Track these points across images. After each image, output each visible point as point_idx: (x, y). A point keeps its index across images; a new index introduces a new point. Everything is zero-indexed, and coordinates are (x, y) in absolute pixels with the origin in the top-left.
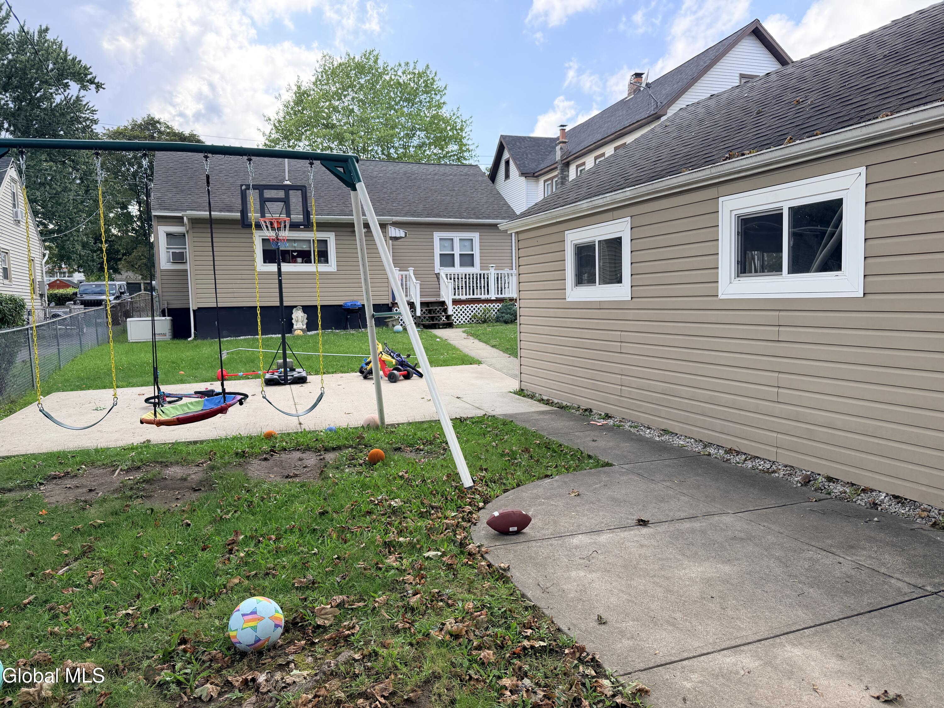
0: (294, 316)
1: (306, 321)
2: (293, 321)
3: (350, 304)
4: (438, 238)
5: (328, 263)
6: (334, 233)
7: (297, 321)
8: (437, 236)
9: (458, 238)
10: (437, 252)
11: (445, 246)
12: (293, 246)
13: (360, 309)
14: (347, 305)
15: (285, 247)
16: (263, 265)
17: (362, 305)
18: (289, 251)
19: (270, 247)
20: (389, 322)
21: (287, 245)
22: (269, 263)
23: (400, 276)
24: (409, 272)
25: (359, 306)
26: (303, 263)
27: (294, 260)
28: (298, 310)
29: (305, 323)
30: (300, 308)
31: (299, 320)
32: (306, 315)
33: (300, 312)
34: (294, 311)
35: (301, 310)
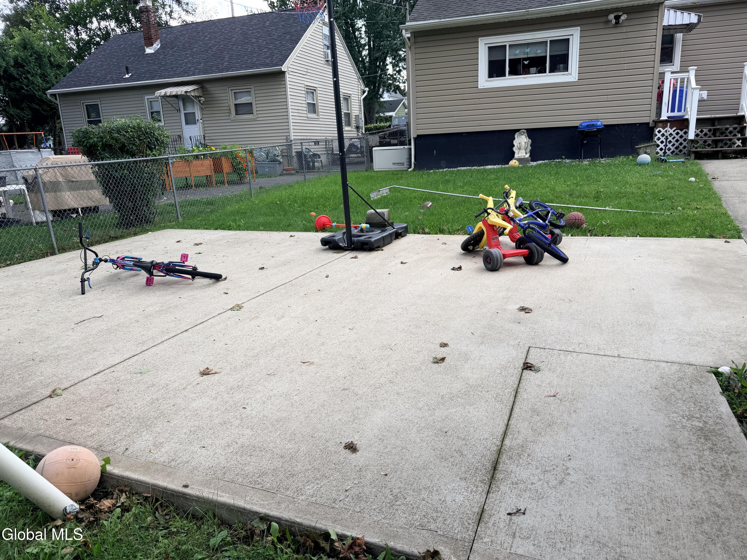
0: (516, 143)
1: (529, 148)
2: (515, 149)
3: (586, 125)
6: (579, 29)
7: (520, 149)
12: (525, 53)
13: (600, 131)
14: (582, 126)
15: (516, 55)
16: (487, 81)
17: (604, 125)
18: (520, 59)
19: (497, 57)
20: (640, 148)
21: (518, 52)
22: (496, 77)
23: (672, 81)
24: (687, 74)
25: (599, 126)
26: (536, 73)
27: (526, 71)
28: (522, 135)
29: (529, 150)
30: (524, 133)
31: (522, 148)
32: (530, 140)
33: (523, 137)
34: (516, 136)
35: (526, 134)
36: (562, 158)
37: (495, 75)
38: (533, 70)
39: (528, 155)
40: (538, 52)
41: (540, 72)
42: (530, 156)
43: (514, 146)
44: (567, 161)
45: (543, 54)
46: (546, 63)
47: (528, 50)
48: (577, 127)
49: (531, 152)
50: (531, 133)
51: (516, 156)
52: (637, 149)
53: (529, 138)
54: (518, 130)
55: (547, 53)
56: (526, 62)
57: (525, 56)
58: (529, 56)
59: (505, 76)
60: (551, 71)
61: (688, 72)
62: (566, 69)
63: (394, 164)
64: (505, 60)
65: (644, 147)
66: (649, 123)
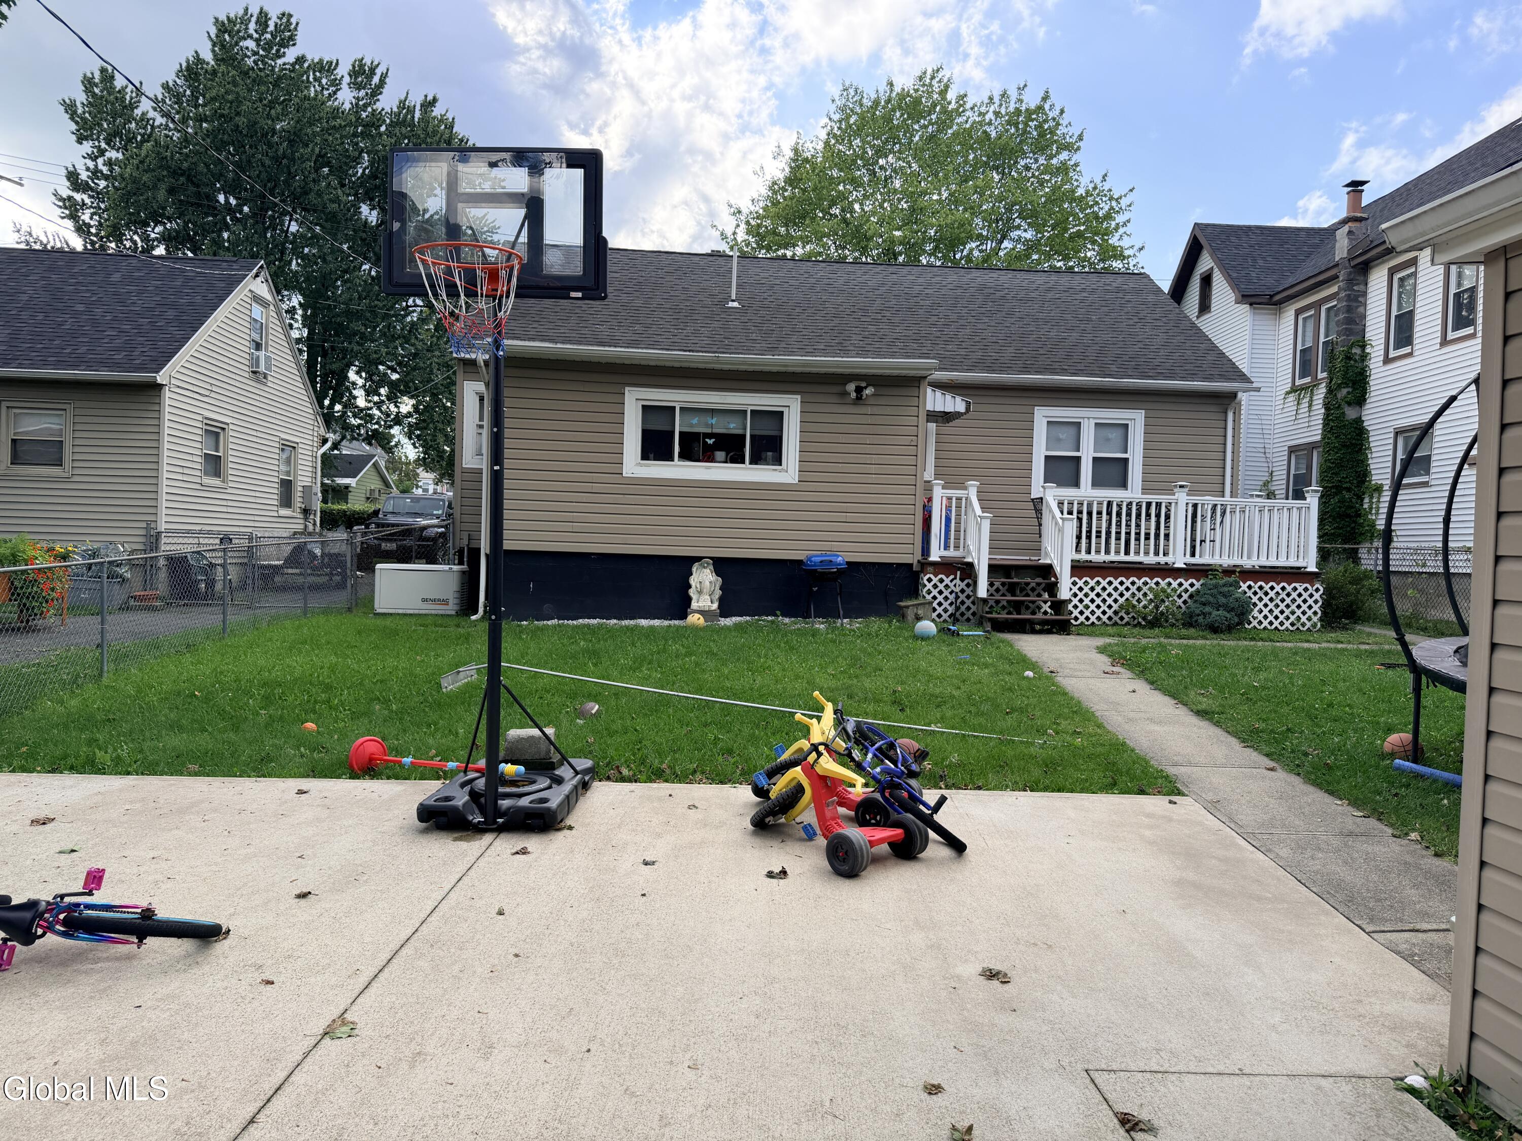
0: (694, 581)
1: (718, 593)
2: (692, 592)
3: (819, 559)
4: (1045, 421)
5: (781, 465)
6: (799, 397)
7: (700, 592)
8: (1042, 415)
9: (1093, 422)
10: (1040, 451)
11: (1059, 440)
12: (707, 425)
13: (841, 572)
14: (811, 562)
15: (692, 426)
16: (639, 464)
17: (848, 563)
18: (698, 434)
19: (659, 425)
20: (907, 607)
21: (695, 421)
22: (655, 460)
23: (944, 499)
24: (966, 492)
25: (840, 564)
26: (726, 462)
27: (708, 456)
28: (705, 567)
29: (717, 597)
30: (708, 564)
31: (705, 590)
32: (720, 579)
33: (707, 571)
34: (694, 569)
35: (712, 567)
36: (775, 615)
37: (652, 456)
38: (720, 455)
39: (715, 606)
40: (732, 427)
41: (734, 460)
42: (719, 607)
43: (690, 587)
44: (787, 620)
45: (739, 432)
46: (744, 446)
47: (714, 421)
48: (800, 562)
49: (721, 600)
50: (721, 565)
51: (694, 605)
52: (901, 608)
53: (718, 575)
54: (698, 559)
55: (745, 429)
56: (710, 441)
57: (709, 431)
58: (716, 430)
59: (673, 460)
60: (754, 461)
61: (965, 488)
62: (778, 461)
63: (424, 600)
64: (673, 432)
65: (913, 605)
66: (912, 565)
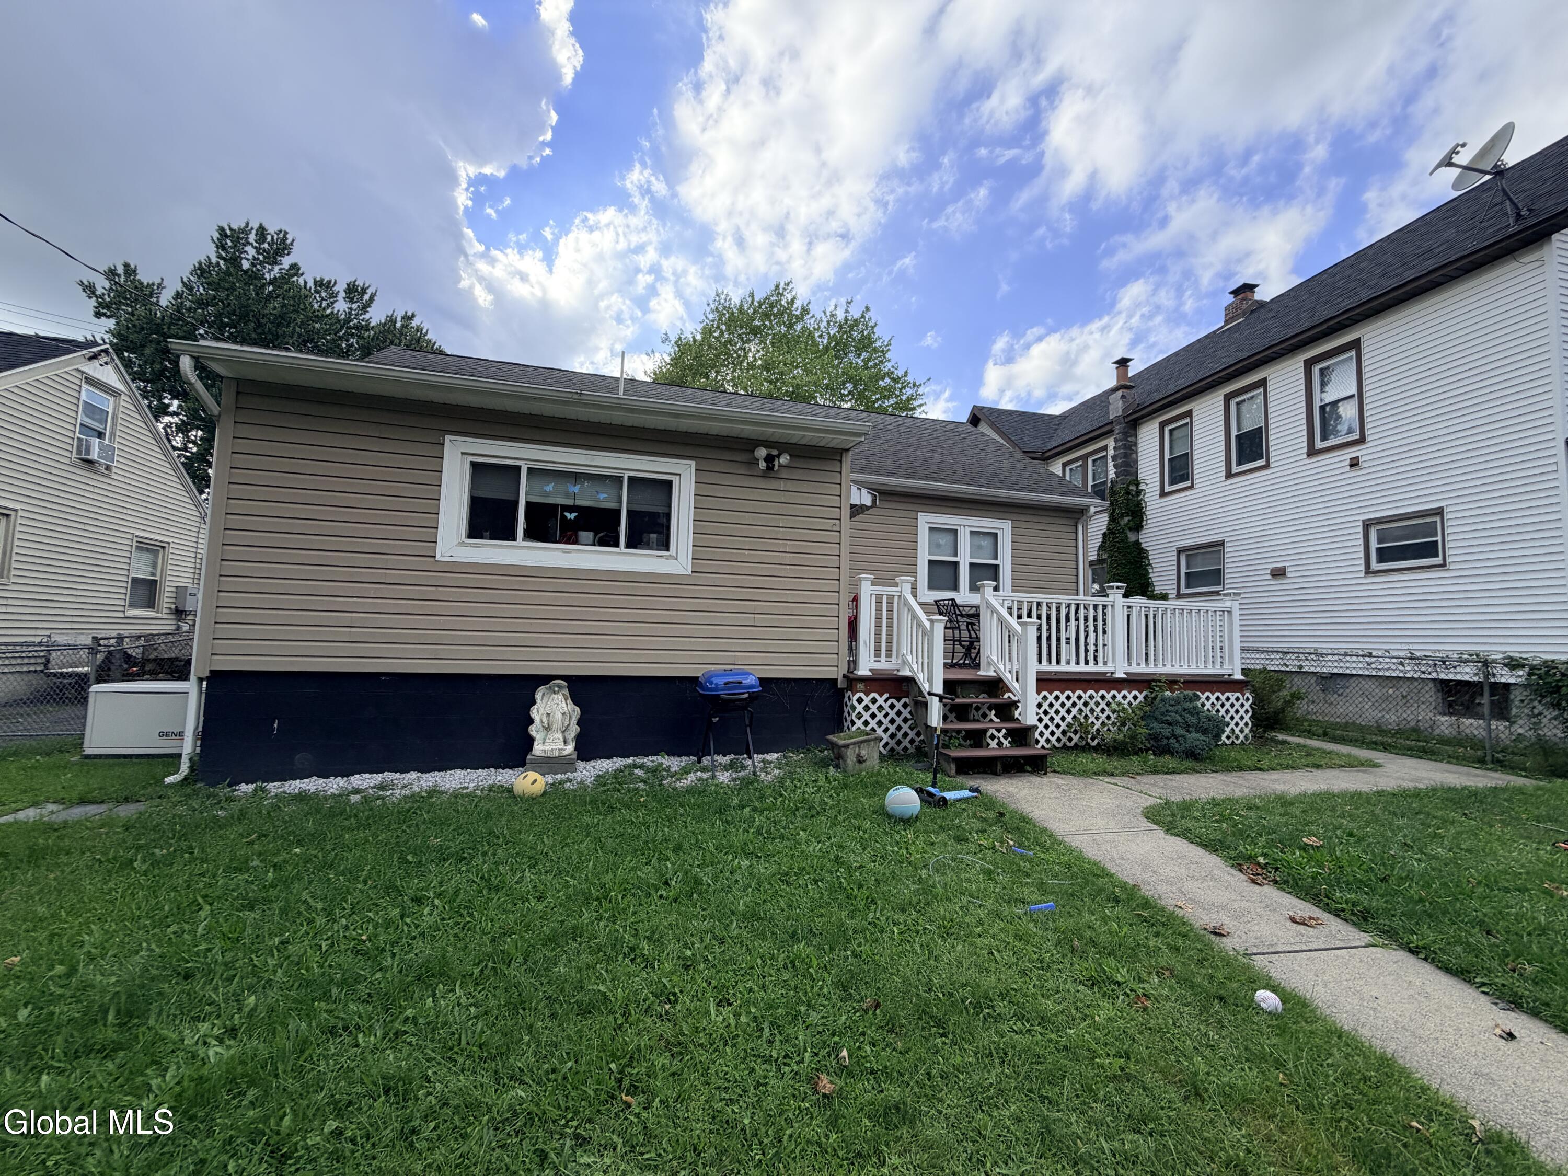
0: (536, 713)
1: (574, 730)
2: (533, 730)
3: (721, 681)
4: (928, 526)
5: (668, 549)
6: (693, 463)
7: (548, 729)
8: (925, 520)
9: (968, 529)
10: (924, 556)
11: (938, 546)
12: (567, 495)
13: (753, 697)
14: (711, 683)
15: (547, 494)
16: (462, 544)
18: (555, 506)
19: (494, 490)
20: (847, 746)
21: (550, 488)
22: (491, 539)
24: (899, 589)
25: (752, 687)
26: (594, 545)
27: (568, 535)
28: (555, 692)
29: (573, 735)
30: (560, 687)
31: (554, 726)
32: (577, 709)
33: (559, 698)
34: (538, 696)
35: (566, 692)
36: (659, 754)
37: (485, 533)
38: (587, 535)
39: (570, 748)
40: (602, 498)
41: (603, 543)
42: (576, 748)
43: (531, 721)
44: (675, 764)
45: (612, 505)
46: (619, 525)
47: (576, 489)
48: (694, 680)
50: (581, 688)
51: (538, 749)
52: (838, 746)
53: (575, 703)
55: (620, 502)
57: (570, 502)
58: (580, 502)
59: (514, 539)
60: (632, 543)
61: (896, 585)
62: (665, 545)
63: (163, 734)
64: (516, 503)
65: (854, 743)
66: (836, 680)
